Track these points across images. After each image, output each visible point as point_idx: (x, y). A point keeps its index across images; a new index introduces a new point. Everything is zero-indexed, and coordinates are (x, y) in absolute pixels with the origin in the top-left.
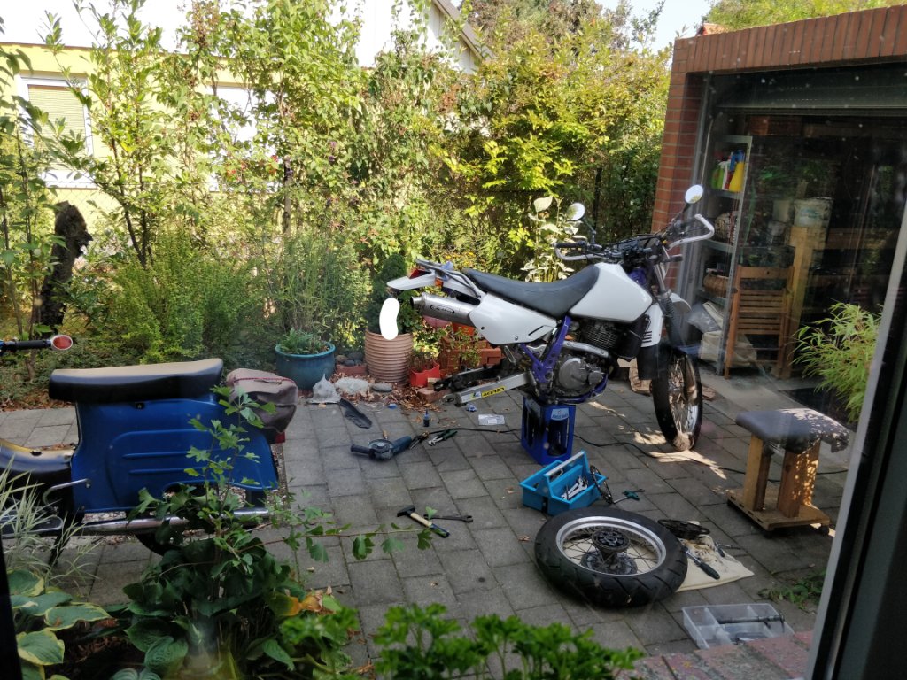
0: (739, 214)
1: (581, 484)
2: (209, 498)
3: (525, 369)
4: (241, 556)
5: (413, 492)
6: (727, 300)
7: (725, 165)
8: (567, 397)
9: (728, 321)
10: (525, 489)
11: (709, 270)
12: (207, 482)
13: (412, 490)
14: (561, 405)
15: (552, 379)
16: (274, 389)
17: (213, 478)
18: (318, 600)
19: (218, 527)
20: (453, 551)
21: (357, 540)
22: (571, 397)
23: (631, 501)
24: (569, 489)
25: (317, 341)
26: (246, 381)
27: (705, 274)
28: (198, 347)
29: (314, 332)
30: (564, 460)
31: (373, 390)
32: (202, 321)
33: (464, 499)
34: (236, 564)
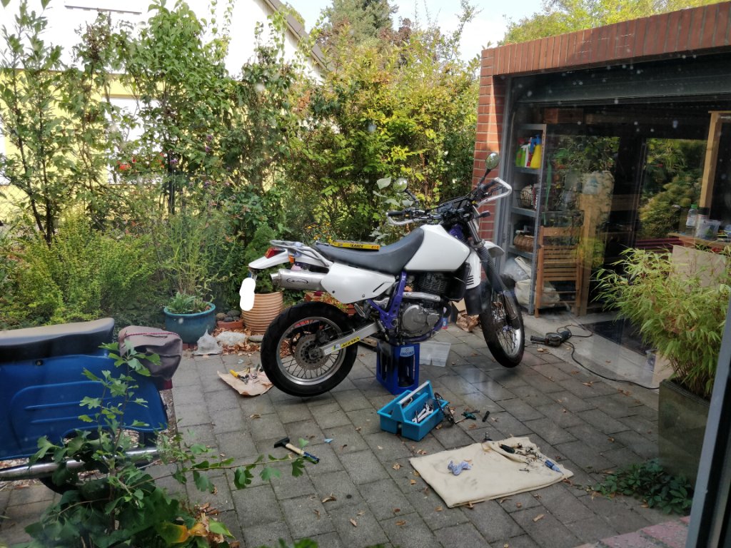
0: (539, 186)
1: (428, 409)
2: (102, 441)
3: (374, 319)
4: (133, 491)
5: (288, 426)
6: (533, 254)
7: (526, 147)
8: (410, 338)
9: (536, 271)
10: (382, 417)
11: (518, 231)
12: (100, 427)
13: (286, 424)
14: (407, 345)
15: (397, 325)
16: (160, 342)
17: (106, 423)
18: (205, 526)
19: (112, 467)
20: (323, 474)
21: (237, 471)
22: (415, 337)
23: (469, 420)
24: (418, 414)
25: (199, 302)
26: (135, 336)
27: (515, 234)
28: (97, 312)
29: (196, 294)
30: (413, 389)
31: (249, 341)
32: (100, 289)
33: (330, 428)
34: (127, 499)
